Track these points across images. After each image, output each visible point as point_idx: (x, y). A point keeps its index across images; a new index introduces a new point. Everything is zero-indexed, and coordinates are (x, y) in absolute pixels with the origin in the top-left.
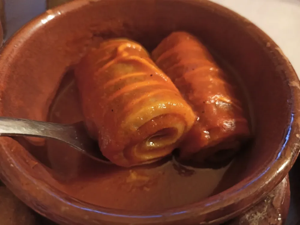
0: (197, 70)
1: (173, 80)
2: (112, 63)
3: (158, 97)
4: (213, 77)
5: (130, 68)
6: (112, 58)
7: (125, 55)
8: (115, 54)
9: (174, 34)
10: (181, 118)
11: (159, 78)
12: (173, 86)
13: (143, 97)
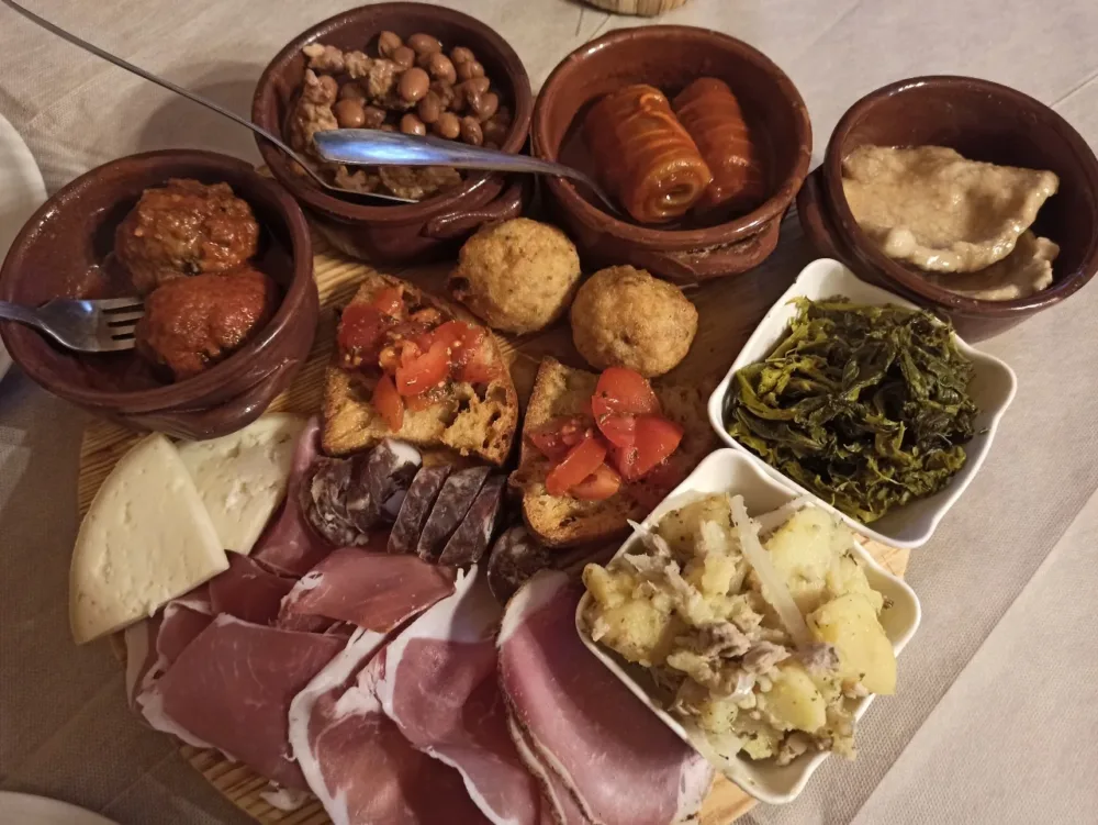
0: (720, 128)
1: (694, 139)
2: (635, 117)
3: (679, 156)
4: (735, 136)
5: (654, 125)
6: (634, 112)
7: (648, 109)
8: (637, 107)
9: (702, 81)
10: (698, 176)
11: (679, 136)
12: (693, 143)
13: (666, 154)
